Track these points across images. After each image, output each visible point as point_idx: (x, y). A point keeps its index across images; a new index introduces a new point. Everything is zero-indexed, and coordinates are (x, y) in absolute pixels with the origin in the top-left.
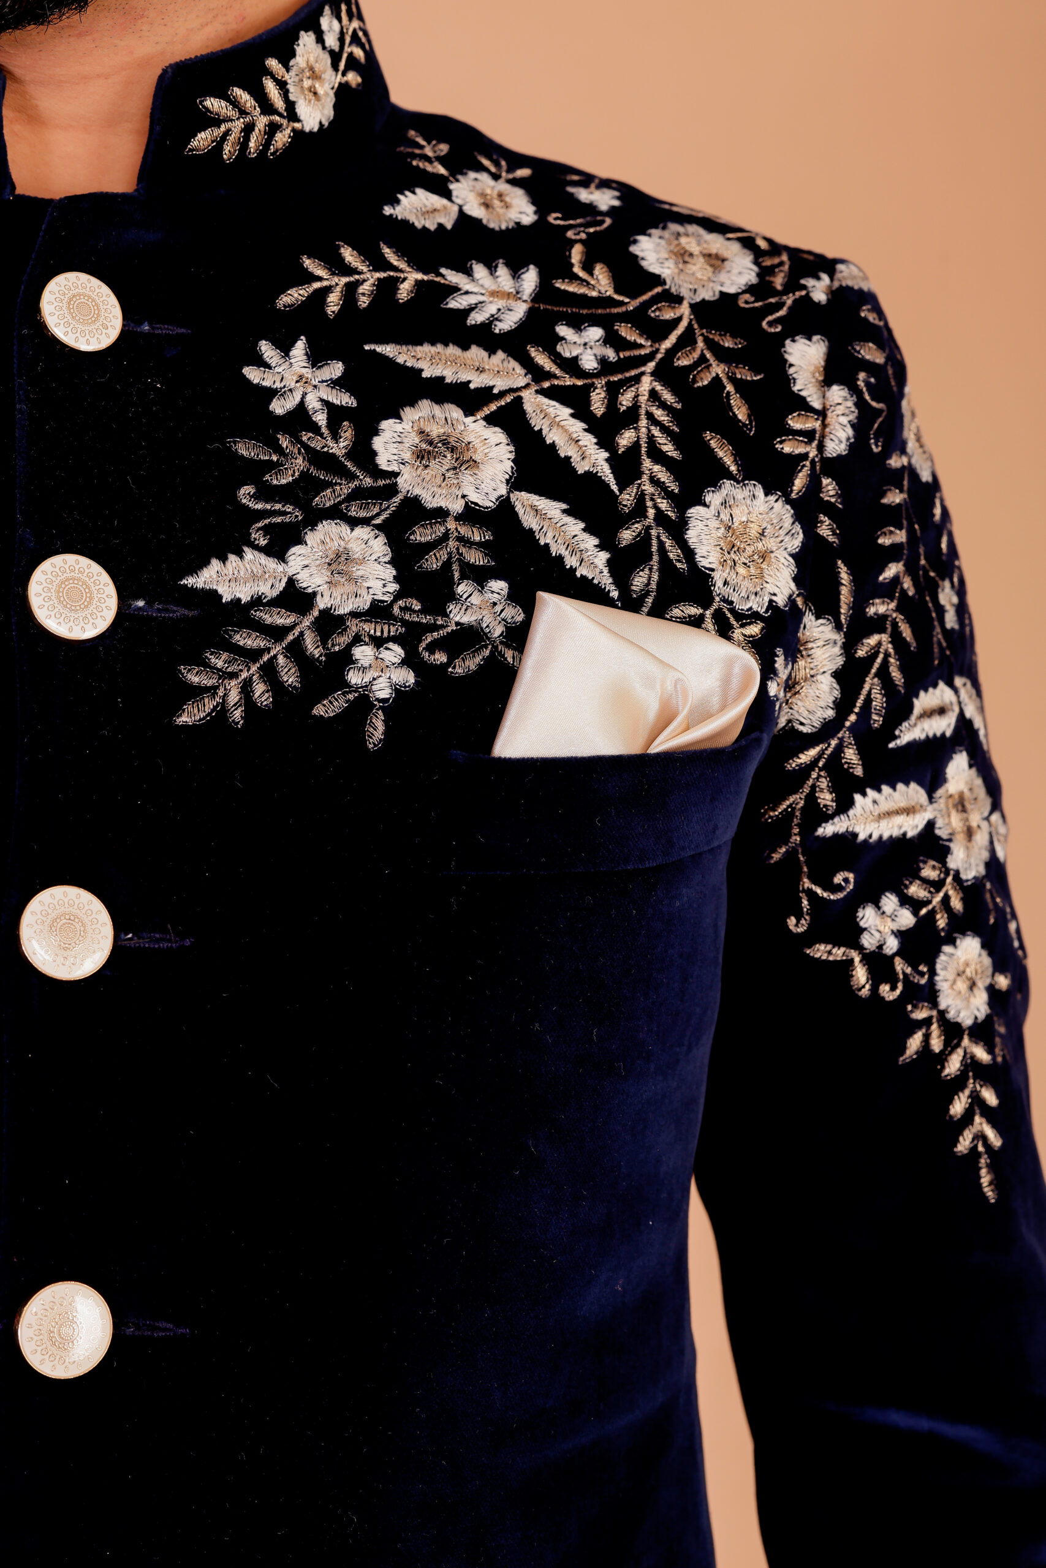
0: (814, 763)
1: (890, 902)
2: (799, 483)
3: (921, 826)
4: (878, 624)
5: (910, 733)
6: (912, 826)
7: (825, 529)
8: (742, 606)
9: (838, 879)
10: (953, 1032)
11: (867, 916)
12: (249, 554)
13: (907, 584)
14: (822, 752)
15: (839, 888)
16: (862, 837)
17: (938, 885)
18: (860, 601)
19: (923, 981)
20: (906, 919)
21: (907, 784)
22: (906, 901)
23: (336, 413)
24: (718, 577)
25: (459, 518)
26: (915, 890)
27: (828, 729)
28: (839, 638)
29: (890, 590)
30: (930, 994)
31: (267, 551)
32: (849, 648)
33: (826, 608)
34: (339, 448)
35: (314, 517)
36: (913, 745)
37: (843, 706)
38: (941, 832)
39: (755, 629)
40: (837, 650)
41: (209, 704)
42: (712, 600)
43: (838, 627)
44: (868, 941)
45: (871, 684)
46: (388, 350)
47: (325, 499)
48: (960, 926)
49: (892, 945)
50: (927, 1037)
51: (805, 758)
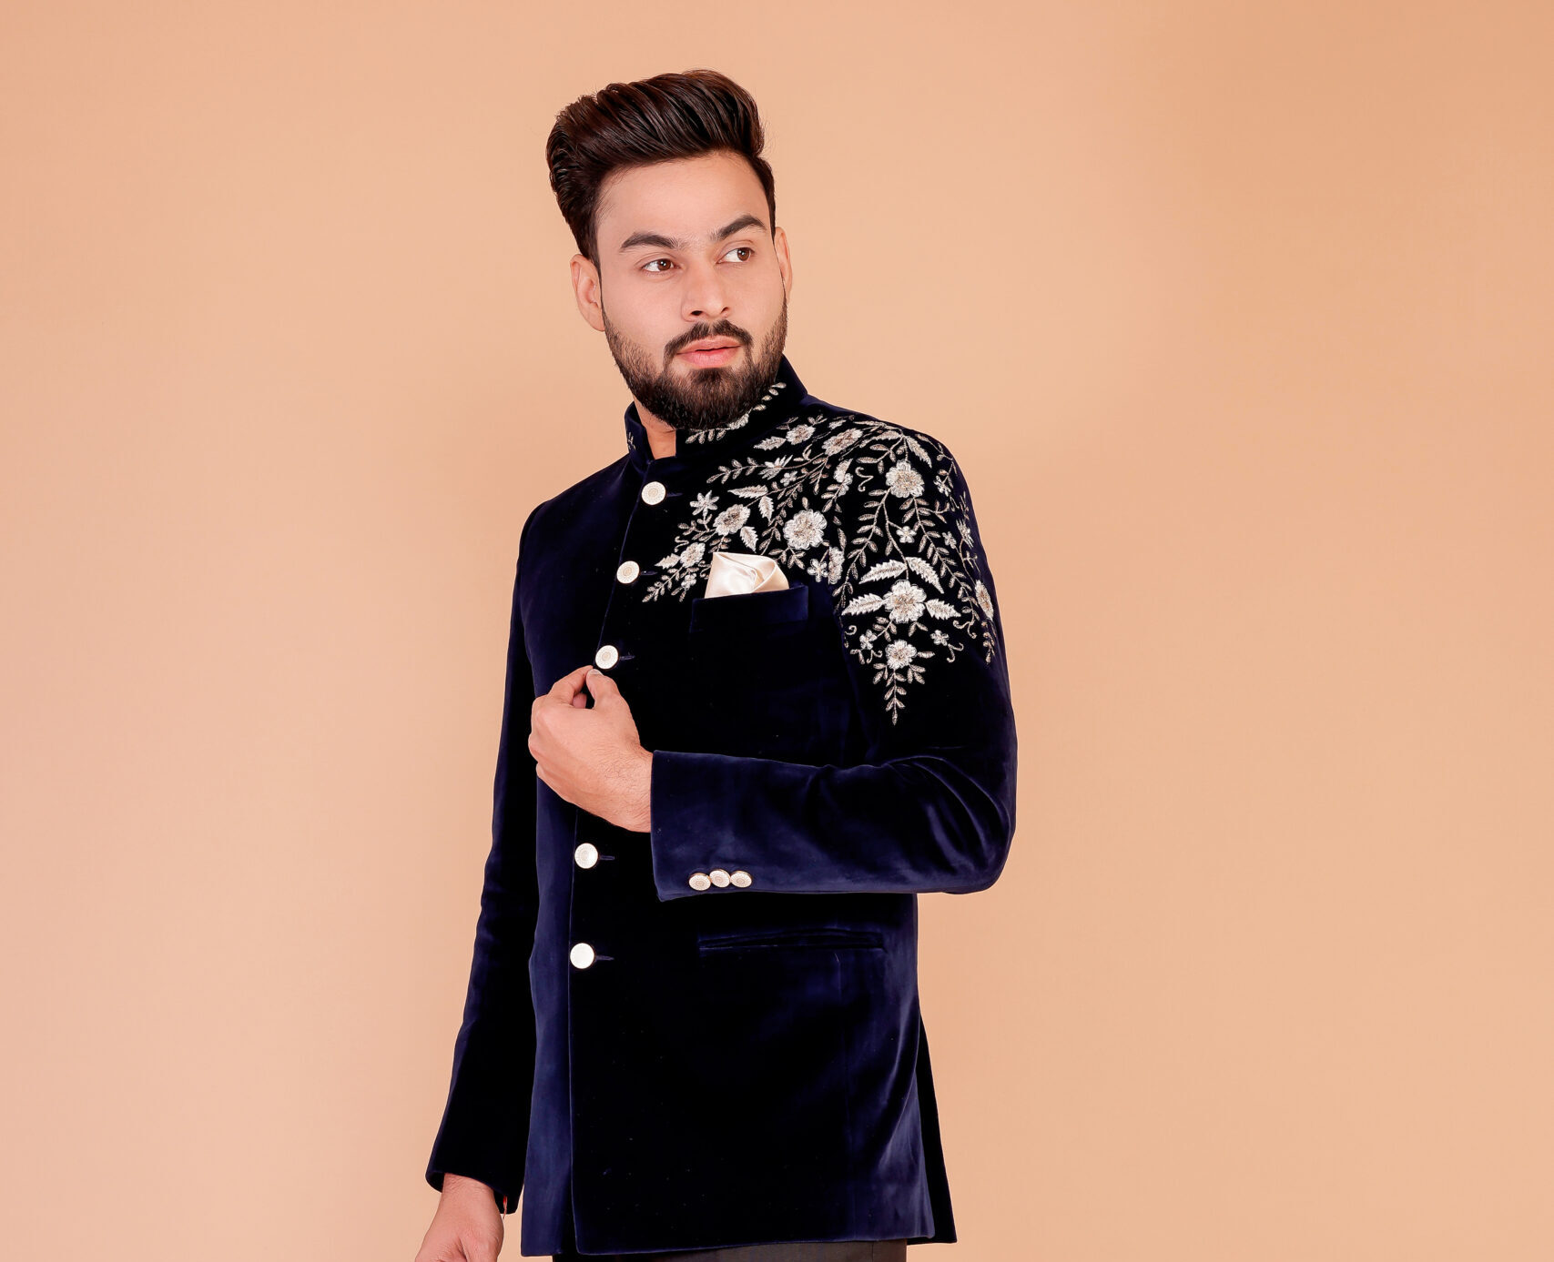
0: (841, 593)
1: (869, 633)
2: (828, 506)
3: (879, 607)
4: (860, 546)
5: (865, 579)
6: (876, 607)
7: (837, 521)
8: (797, 547)
9: (850, 628)
10: (890, 671)
11: (862, 638)
12: (672, 555)
13: (878, 531)
14: (842, 590)
15: (852, 631)
16: (853, 614)
17: (885, 625)
18: (849, 539)
19: (880, 656)
20: (875, 638)
21: (868, 594)
22: (874, 631)
23: (710, 512)
24: (790, 541)
25: (726, 537)
26: (877, 627)
27: (840, 582)
28: (842, 553)
29: (866, 534)
30: (884, 660)
31: (676, 554)
32: (845, 556)
33: (836, 543)
34: (705, 522)
35: (691, 542)
36: (868, 583)
37: (843, 574)
38: (888, 608)
39: (802, 555)
40: (842, 557)
41: (651, 596)
42: (787, 546)
43: (840, 550)
44: (863, 647)
45: (853, 565)
46: (733, 491)
47: (694, 538)
48: (895, 638)
49: (870, 646)
50: (883, 675)
51: (837, 592)
